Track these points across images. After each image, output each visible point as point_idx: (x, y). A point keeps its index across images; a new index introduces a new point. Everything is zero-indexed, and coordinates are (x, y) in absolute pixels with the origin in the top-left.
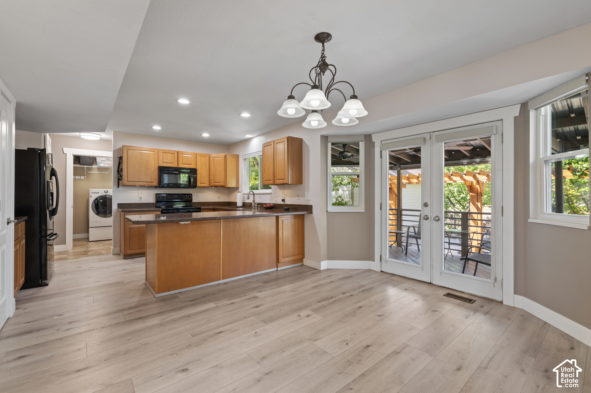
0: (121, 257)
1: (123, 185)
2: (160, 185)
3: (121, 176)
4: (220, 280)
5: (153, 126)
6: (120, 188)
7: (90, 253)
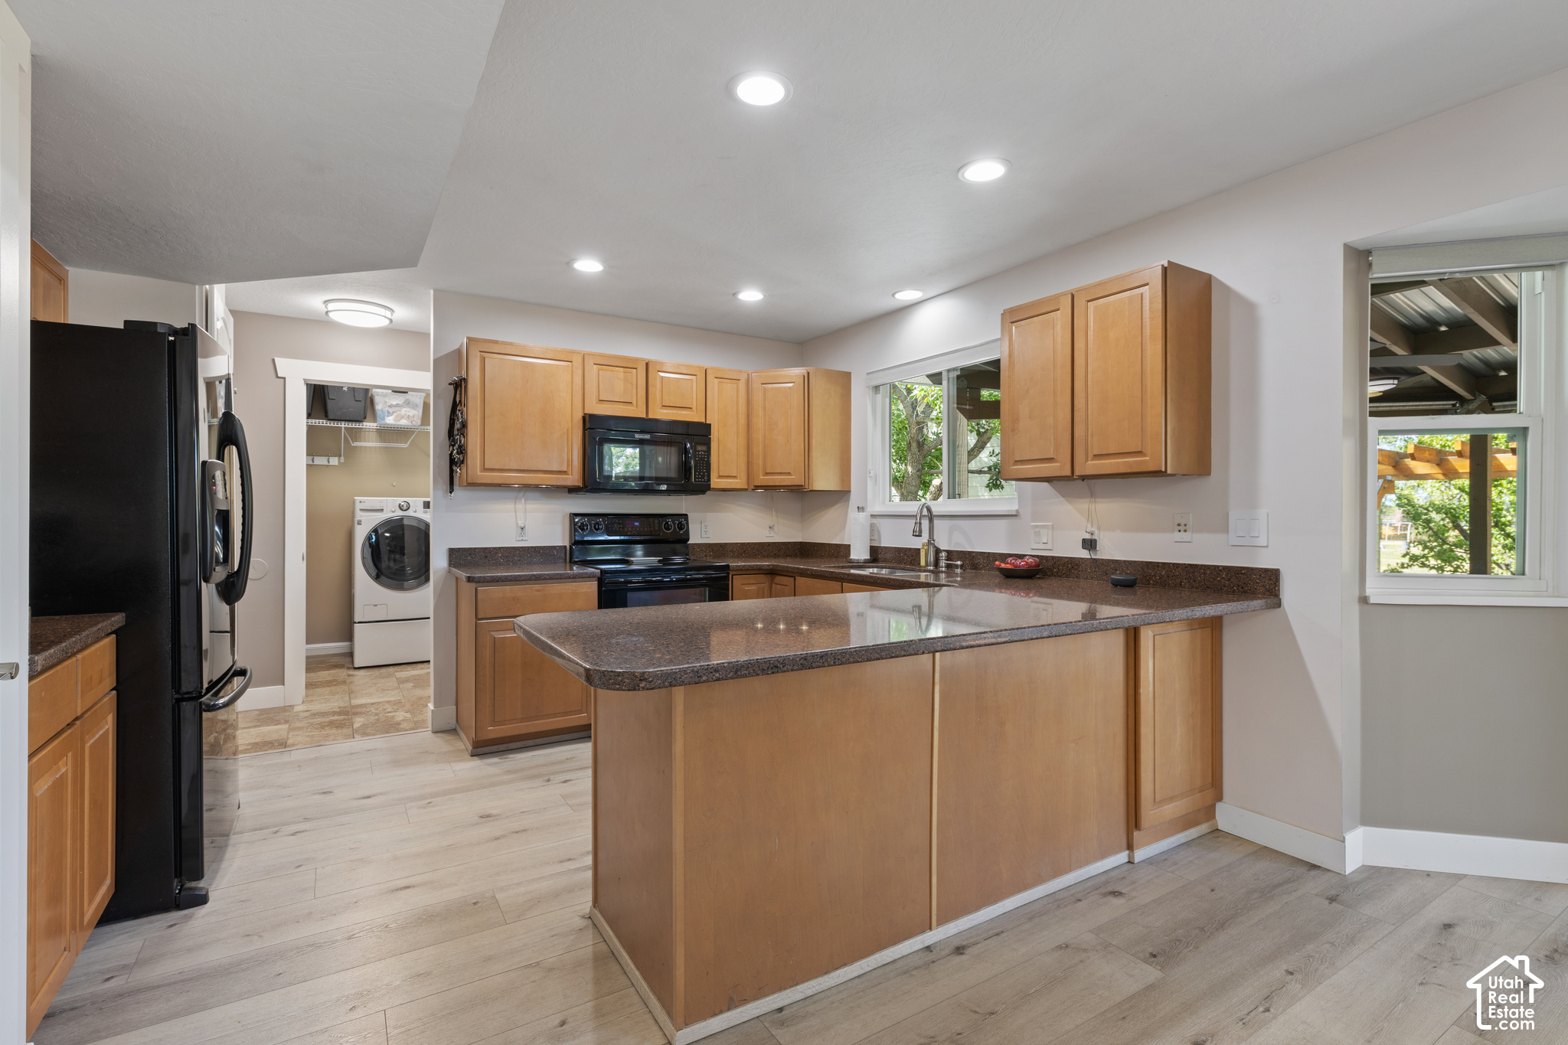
0: (460, 745)
1: (470, 481)
2: (594, 481)
3: (462, 450)
4: (931, 929)
5: (574, 260)
6: (459, 492)
7: (358, 722)
